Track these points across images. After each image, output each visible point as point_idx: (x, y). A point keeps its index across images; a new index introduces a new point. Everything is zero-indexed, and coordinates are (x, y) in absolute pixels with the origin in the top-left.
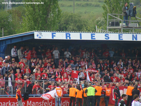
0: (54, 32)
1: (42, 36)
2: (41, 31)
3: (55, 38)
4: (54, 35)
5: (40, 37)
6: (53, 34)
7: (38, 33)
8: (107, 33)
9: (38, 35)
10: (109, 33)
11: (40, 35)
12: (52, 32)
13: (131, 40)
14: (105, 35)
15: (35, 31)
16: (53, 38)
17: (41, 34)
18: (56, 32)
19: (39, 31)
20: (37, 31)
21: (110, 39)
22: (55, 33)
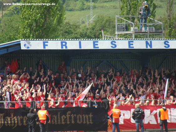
0: (46, 40)
1: (31, 45)
2: (29, 40)
3: (47, 48)
4: (46, 44)
5: (28, 47)
6: (44, 43)
7: (26, 42)
8: (113, 40)
9: (25, 45)
10: (116, 40)
11: (27, 45)
12: (43, 40)
13: (145, 48)
14: (112, 43)
15: (22, 40)
16: (44, 47)
17: (29, 43)
18: (48, 40)
19: (27, 40)
20: (24, 40)
21: (117, 48)
22: (47, 42)
